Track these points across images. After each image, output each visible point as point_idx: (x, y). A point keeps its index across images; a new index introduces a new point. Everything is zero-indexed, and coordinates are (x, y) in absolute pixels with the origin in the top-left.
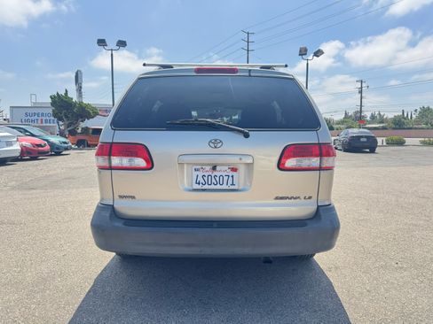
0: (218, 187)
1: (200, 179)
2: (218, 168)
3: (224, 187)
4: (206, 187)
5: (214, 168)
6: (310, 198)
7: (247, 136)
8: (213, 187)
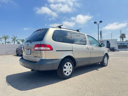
2: (29, 50)
3: (29, 54)
6: (39, 57)
7: (31, 43)
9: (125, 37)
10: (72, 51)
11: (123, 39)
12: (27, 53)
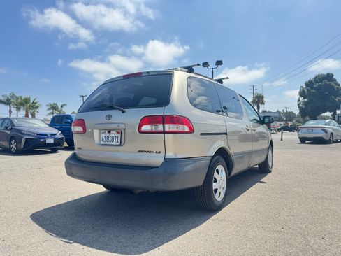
0: (111, 143)
1: (104, 139)
2: (112, 132)
3: (114, 143)
4: (106, 143)
5: (109, 132)
6: (160, 152)
7: (123, 112)
8: (109, 143)
9: (263, 103)
10: (226, 134)
11: (258, 108)
12: (102, 143)
